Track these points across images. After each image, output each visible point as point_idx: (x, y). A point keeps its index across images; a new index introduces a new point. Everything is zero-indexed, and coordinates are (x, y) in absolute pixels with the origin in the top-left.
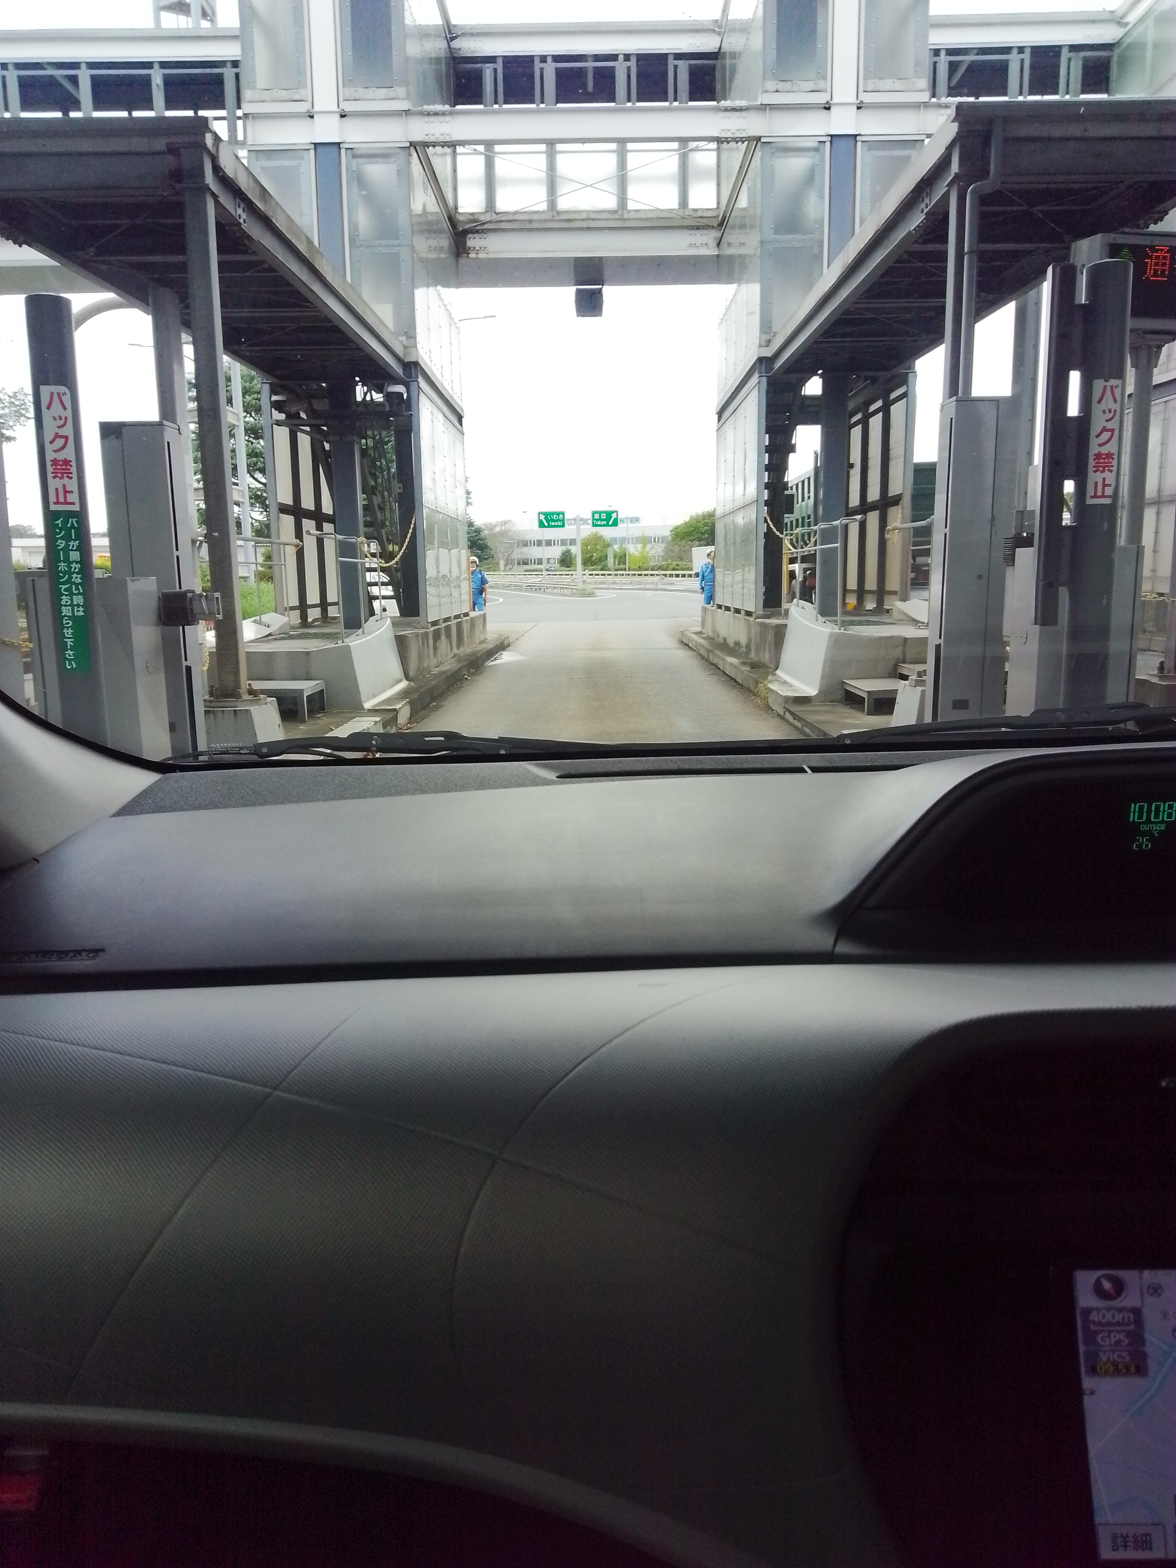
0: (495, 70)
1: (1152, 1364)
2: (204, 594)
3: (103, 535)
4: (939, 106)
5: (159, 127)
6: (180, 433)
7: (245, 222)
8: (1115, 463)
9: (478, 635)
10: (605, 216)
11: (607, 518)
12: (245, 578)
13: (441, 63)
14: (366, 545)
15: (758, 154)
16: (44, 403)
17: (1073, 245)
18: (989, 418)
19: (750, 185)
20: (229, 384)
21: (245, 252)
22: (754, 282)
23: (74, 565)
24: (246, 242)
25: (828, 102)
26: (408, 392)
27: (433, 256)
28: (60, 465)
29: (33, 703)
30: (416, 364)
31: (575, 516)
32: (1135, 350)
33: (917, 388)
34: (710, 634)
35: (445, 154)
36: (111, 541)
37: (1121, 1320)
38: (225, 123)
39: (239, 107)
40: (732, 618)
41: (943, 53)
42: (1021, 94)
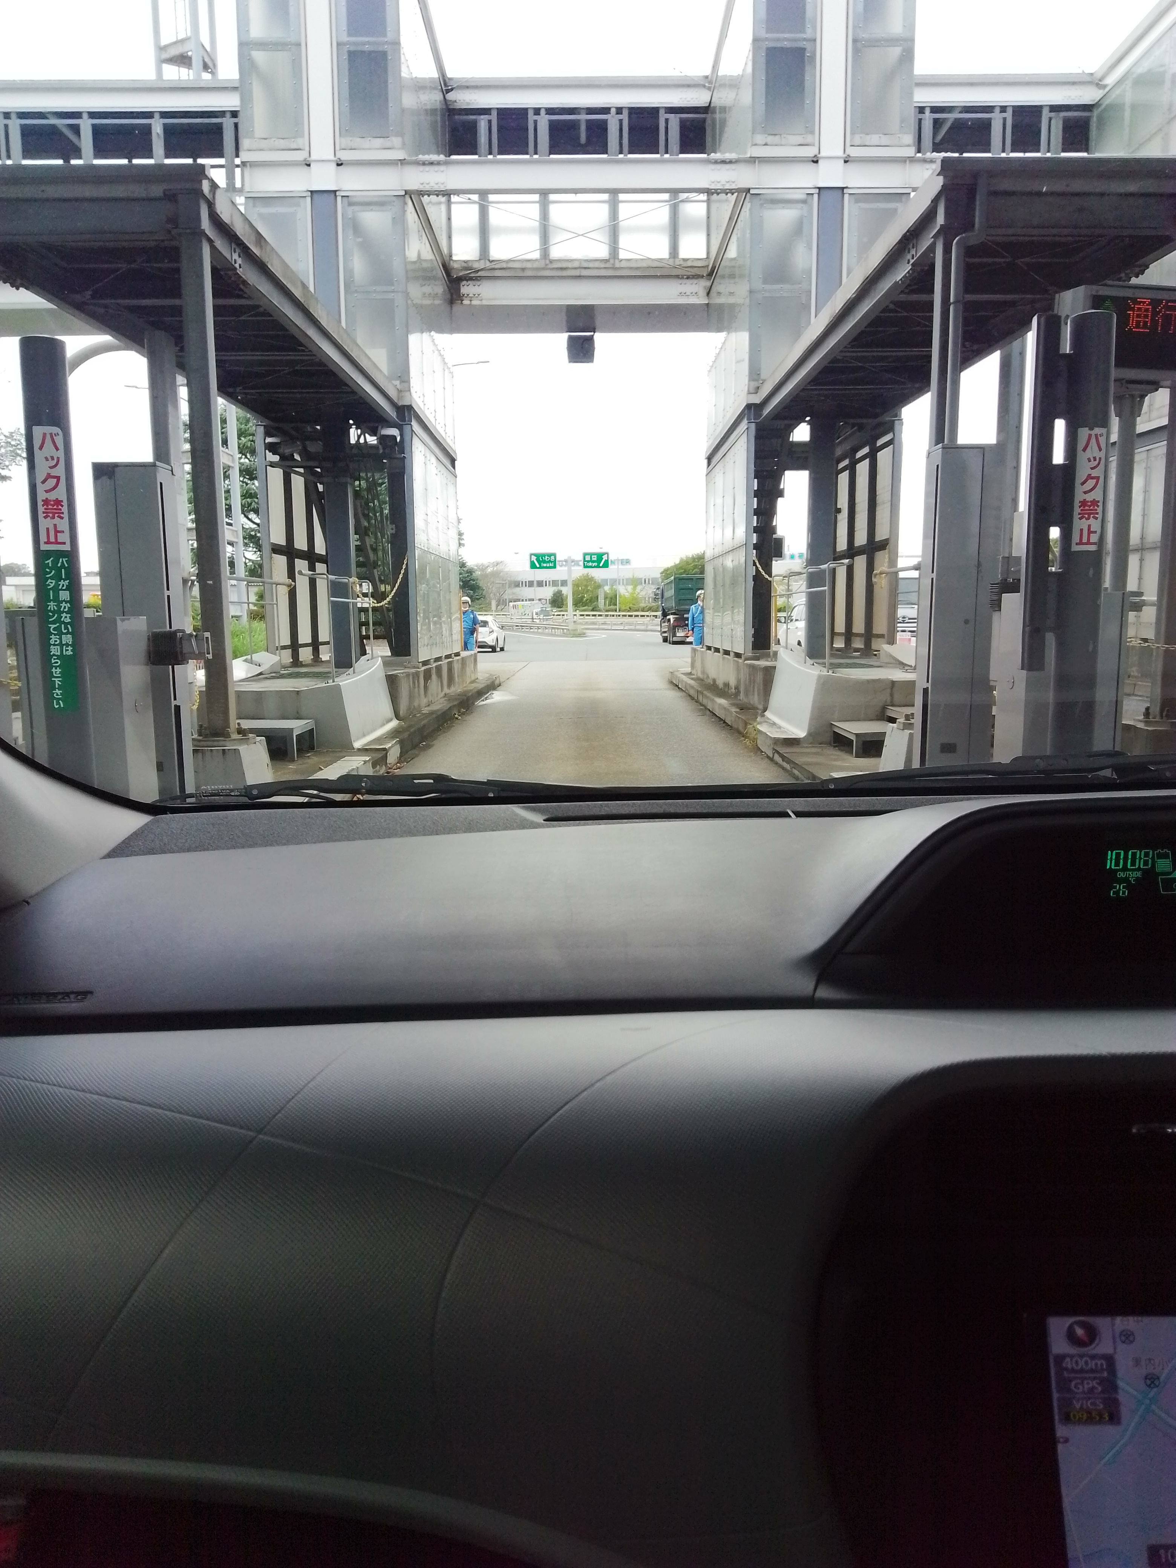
0: (490, 122)
1: (1124, 1412)
2: (194, 633)
3: (95, 574)
4: (925, 161)
5: (159, 174)
6: (173, 474)
7: (240, 267)
8: (1100, 510)
9: (469, 675)
10: (597, 265)
11: (598, 560)
12: (237, 618)
13: (436, 115)
14: (358, 585)
15: (747, 205)
16: (37, 443)
17: (1057, 296)
18: (974, 464)
19: (739, 235)
20: (225, 426)
21: (239, 297)
22: (743, 330)
23: (63, 605)
24: (241, 286)
25: (815, 156)
26: (402, 435)
27: (427, 302)
28: (51, 505)
29: (21, 741)
30: (410, 408)
31: (566, 558)
32: (1119, 399)
33: (903, 435)
34: (700, 675)
35: (440, 203)
36: (102, 580)
37: (1094, 1367)
38: (223, 171)
39: (237, 156)
40: (721, 659)
41: (927, 111)
42: (1003, 151)
